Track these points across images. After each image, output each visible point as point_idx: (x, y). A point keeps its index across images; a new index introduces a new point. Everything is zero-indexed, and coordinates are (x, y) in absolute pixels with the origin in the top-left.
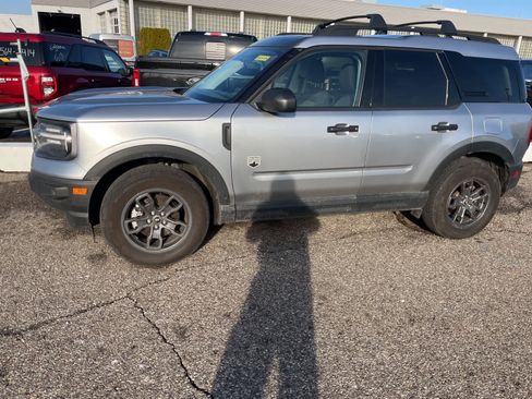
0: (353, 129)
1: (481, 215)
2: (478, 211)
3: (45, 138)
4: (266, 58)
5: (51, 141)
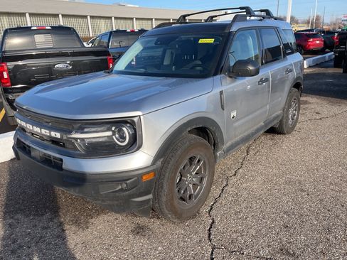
0: (266, 80)
1: (296, 117)
3: (83, 140)
4: (211, 41)
5: (94, 140)
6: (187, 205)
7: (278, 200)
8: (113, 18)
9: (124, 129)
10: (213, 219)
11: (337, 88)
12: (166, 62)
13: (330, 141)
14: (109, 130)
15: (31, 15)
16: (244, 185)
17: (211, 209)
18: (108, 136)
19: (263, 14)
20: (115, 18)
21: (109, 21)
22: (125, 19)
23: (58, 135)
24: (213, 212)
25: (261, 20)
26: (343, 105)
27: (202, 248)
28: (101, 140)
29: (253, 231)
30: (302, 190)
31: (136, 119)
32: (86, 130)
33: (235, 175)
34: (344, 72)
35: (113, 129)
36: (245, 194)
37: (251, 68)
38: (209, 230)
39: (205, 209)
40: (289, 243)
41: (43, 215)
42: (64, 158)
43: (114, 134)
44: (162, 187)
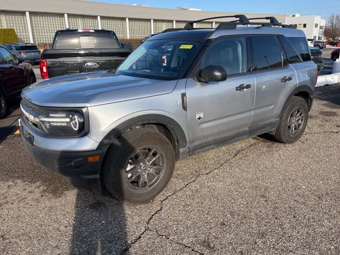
0: (248, 86)
1: (301, 127)
2: (299, 125)
3: (49, 122)
4: (190, 47)
5: (55, 124)
6: (140, 191)
7: (233, 201)
8: (174, 22)
9: (76, 117)
10: (162, 207)
14: (67, 117)
15: (102, 18)
16: (210, 184)
17: (166, 199)
18: (66, 122)
19: (269, 21)
20: (176, 21)
21: (171, 24)
24: (166, 202)
25: (258, 28)
27: (137, 228)
28: (64, 124)
31: (84, 110)
32: (51, 115)
33: (208, 174)
35: (71, 116)
36: (205, 191)
37: (218, 74)
38: (153, 215)
39: (159, 198)
40: (215, 238)
42: (35, 136)
43: (71, 121)
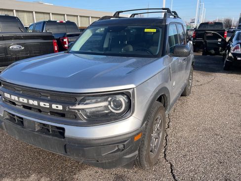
3: (83, 110)
4: (153, 30)
6: (153, 155)
7: (206, 144)
9: (121, 99)
10: (170, 163)
11: (200, 65)
12: (105, 46)
13: (214, 100)
14: (106, 100)
16: (179, 135)
17: (165, 155)
20: (36, 12)
21: (31, 14)
22: (44, 13)
23: (60, 107)
24: (168, 158)
26: (210, 76)
29: (201, 169)
30: (217, 135)
31: (131, 91)
32: (87, 102)
33: (169, 127)
34: (203, 55)
35: (109, 99)
36: (182, 141)
37: (186, 50)
38: (172, 172)
39: (161, 156)
40: (228, 174)
41: (28, 176)
42: (66, 127)
43: (110, 104)
44: (144, 144)
